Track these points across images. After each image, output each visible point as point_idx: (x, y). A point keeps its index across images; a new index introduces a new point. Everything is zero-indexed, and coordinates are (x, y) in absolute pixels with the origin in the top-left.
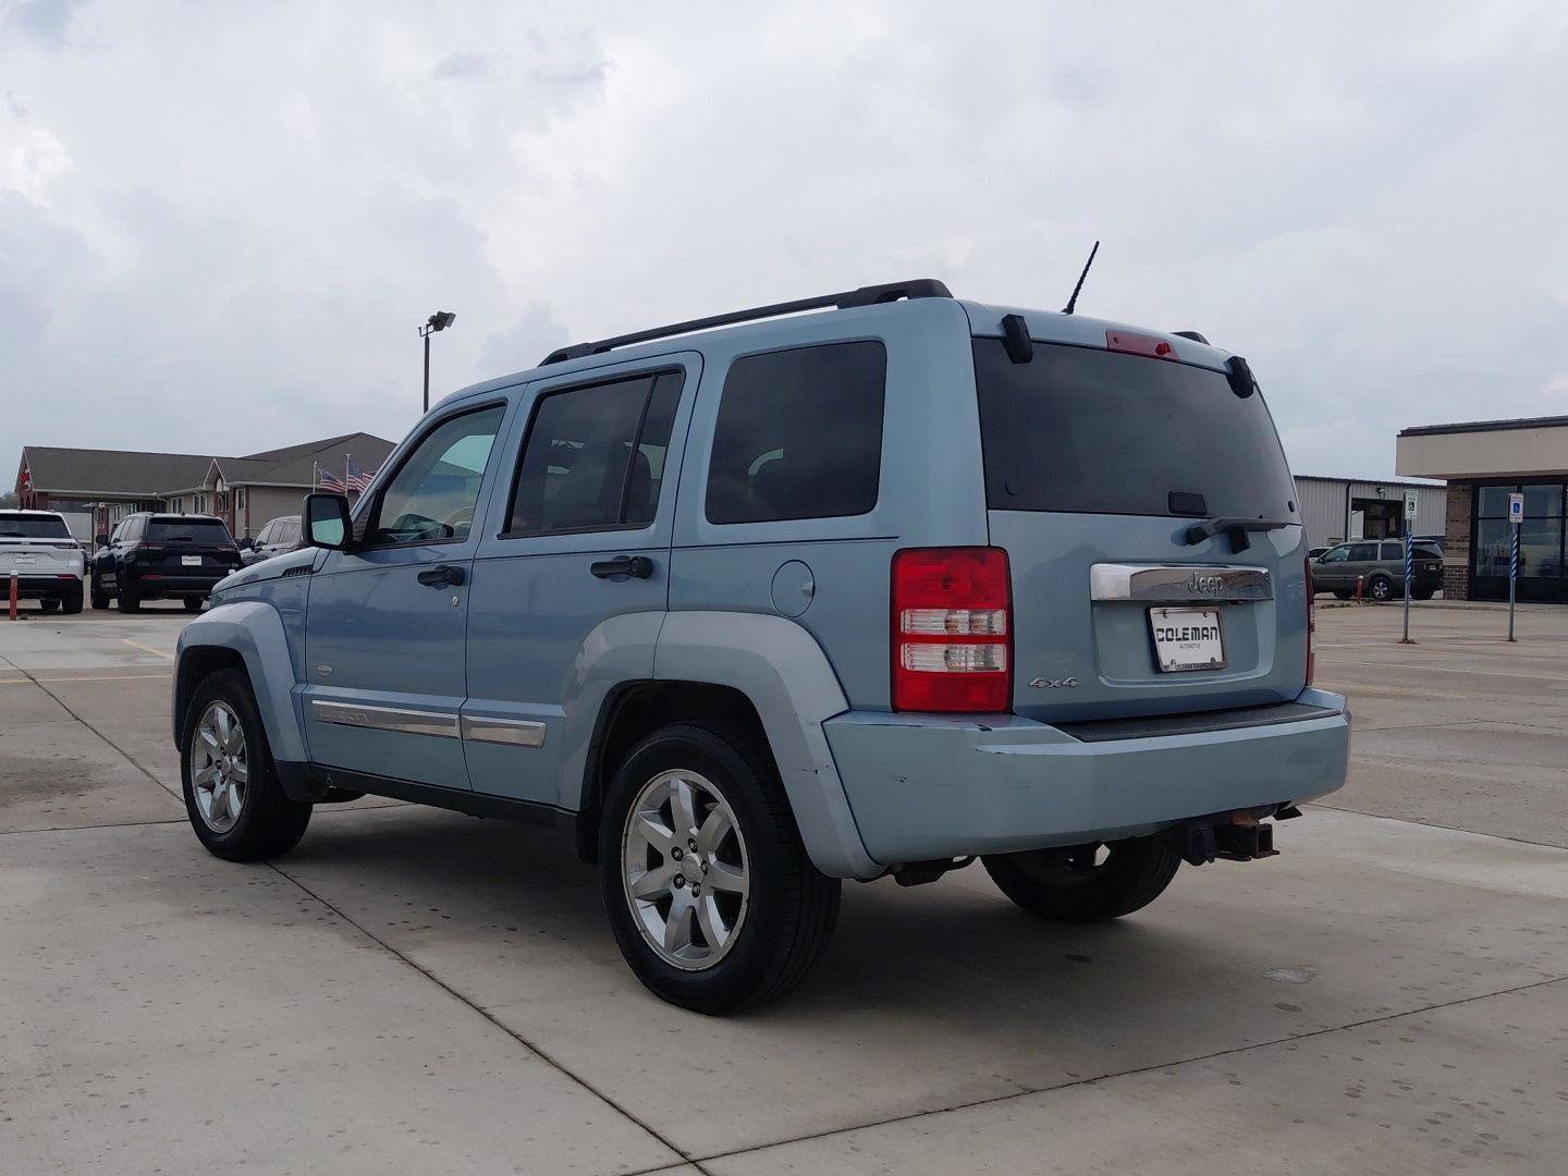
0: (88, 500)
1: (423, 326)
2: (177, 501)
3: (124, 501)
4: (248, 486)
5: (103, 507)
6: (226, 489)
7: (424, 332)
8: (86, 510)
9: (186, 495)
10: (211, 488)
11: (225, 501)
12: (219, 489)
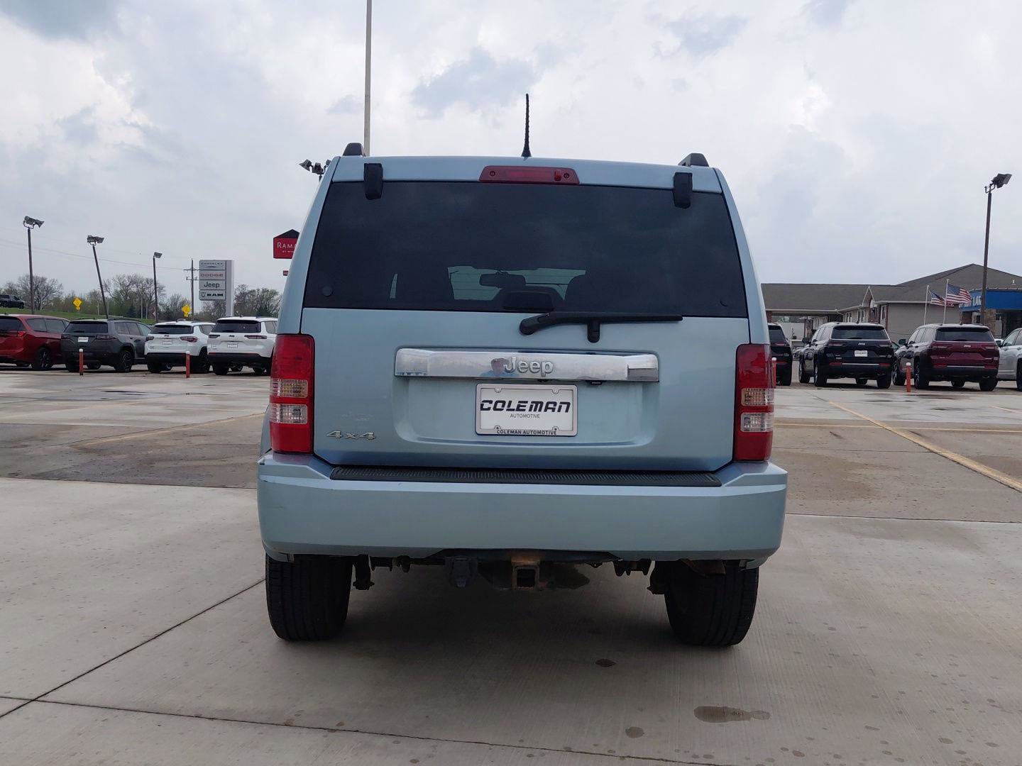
0: (801, 315)
1: (988, 185)
2: (849, 313)
3: (820, 315)
4: (888, 304)
5: (810, 320)
6: (876, 306)
7: (988, 190)
8: (801, 321)
9: (853, 310)
10: (867, 306)
11: (874, 314)
12: (871, 306)
